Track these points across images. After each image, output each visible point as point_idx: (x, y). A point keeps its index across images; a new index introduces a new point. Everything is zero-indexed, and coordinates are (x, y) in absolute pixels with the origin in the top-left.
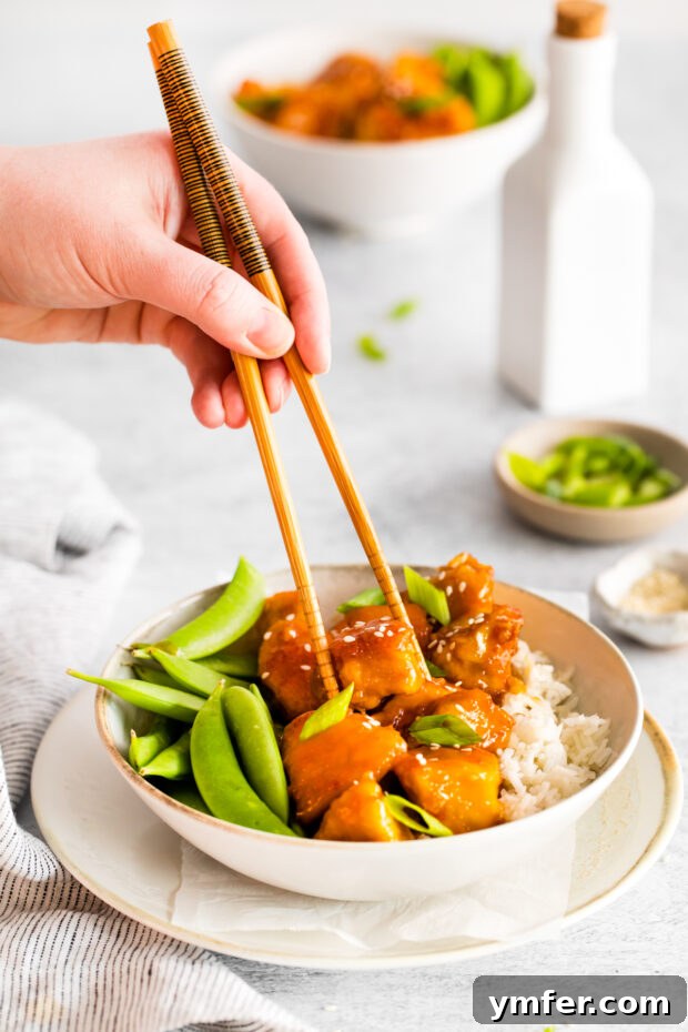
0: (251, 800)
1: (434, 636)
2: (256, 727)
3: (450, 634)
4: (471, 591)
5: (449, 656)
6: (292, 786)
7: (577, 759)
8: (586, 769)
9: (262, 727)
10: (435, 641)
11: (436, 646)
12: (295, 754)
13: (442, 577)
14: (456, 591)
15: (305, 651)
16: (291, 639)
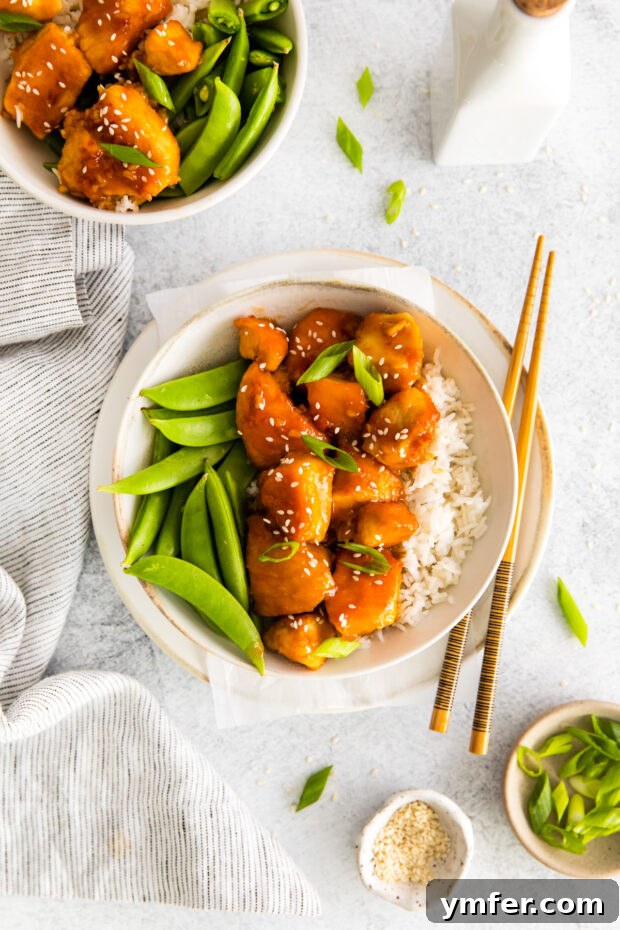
1: (368, 425)
3: (381, 432)
4: (403, 380)
5: (377, 455)
7: (462, 530)
8: (466, 538)
10: (368, 434)
11: (370, 439)
13: (381, 362)
14: (391, 376)
15: (270, 425)
16: (260, 409)
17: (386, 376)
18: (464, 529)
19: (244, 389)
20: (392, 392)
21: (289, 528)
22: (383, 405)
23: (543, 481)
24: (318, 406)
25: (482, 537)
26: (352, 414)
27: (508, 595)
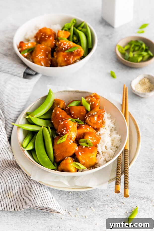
0: (46, 158)
1: (86, 115)
2: (48, 140)
3: (90, 115)
4: (95, 104)
5: (89, 121)
6: (55, 154)
7: (114, 145)
8: (115, 147)
9: (49, 141)
10: (86, 117)
11: (87, 118)
12: (56, 147)
13: (89, 100)
14: (92, 104)
15: (60, 117)
16: (58, 114)
17: (91, 103)
18: (114, 144)
19: (53, 111)
20: (93, 108)
21: (65, 132)
22: (90, 111)
23: (138, 139)
24: (73, 113)
25: (119, 146)
26: (82, 114)
27: (128, 163)
